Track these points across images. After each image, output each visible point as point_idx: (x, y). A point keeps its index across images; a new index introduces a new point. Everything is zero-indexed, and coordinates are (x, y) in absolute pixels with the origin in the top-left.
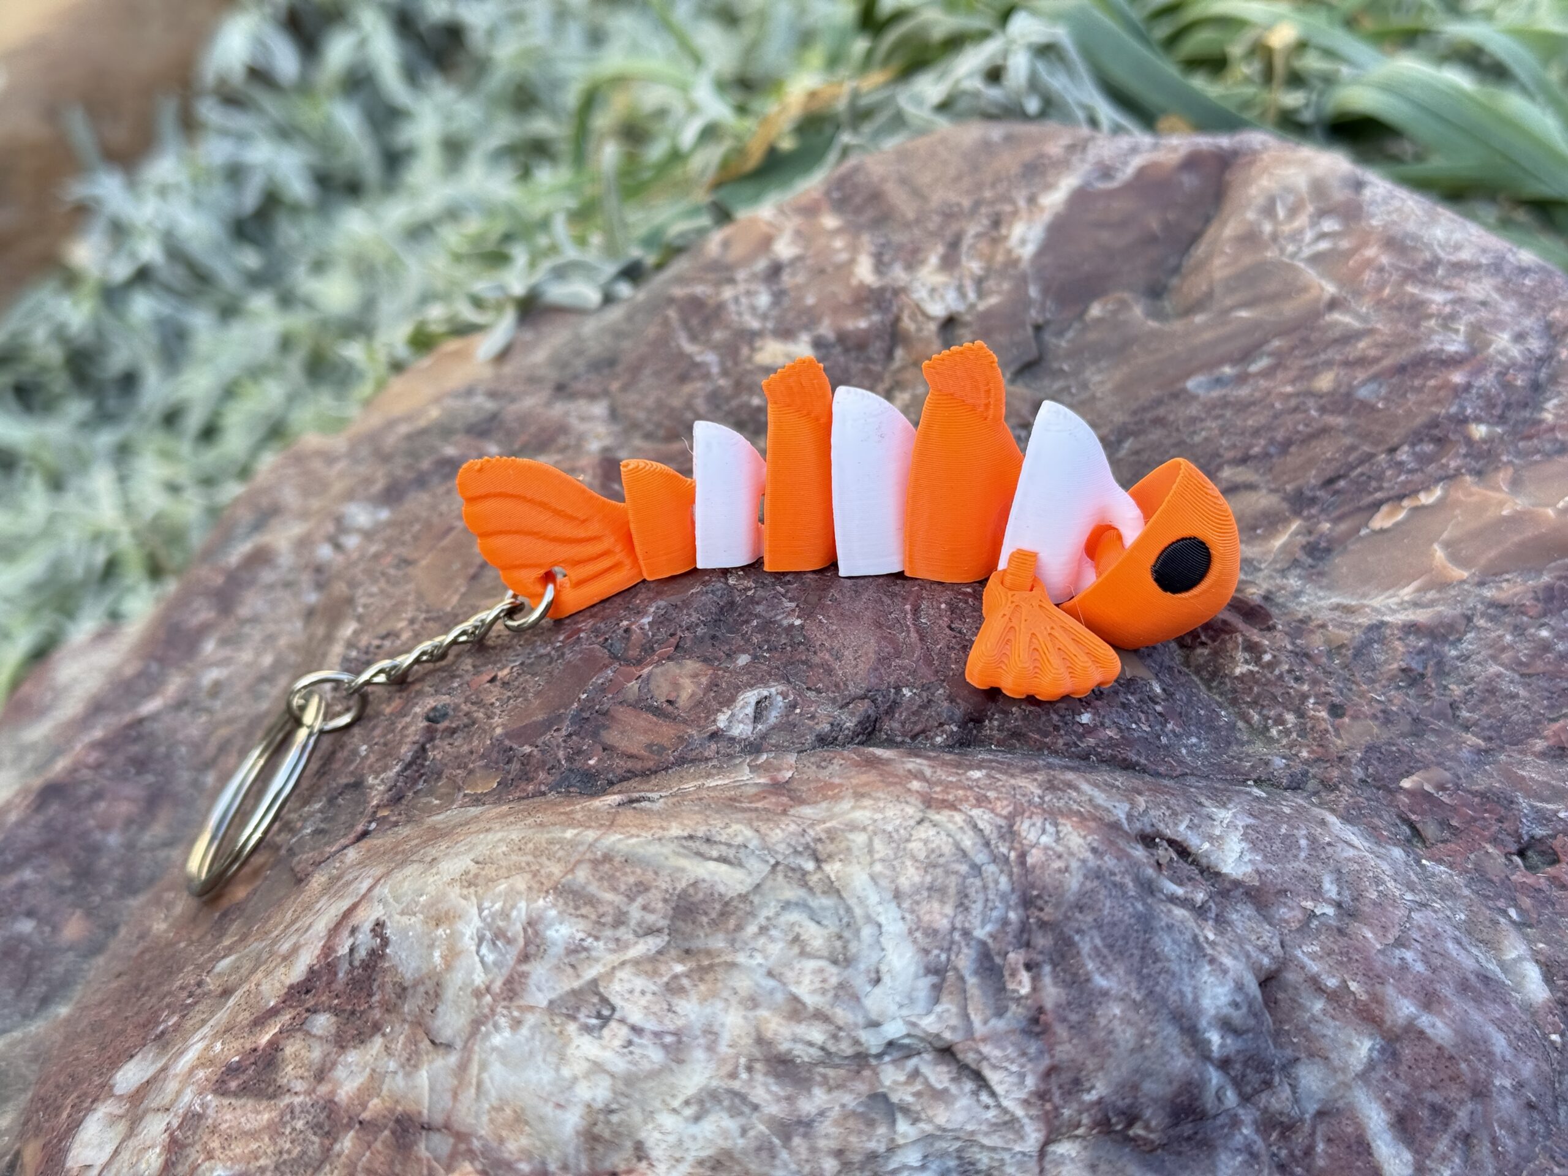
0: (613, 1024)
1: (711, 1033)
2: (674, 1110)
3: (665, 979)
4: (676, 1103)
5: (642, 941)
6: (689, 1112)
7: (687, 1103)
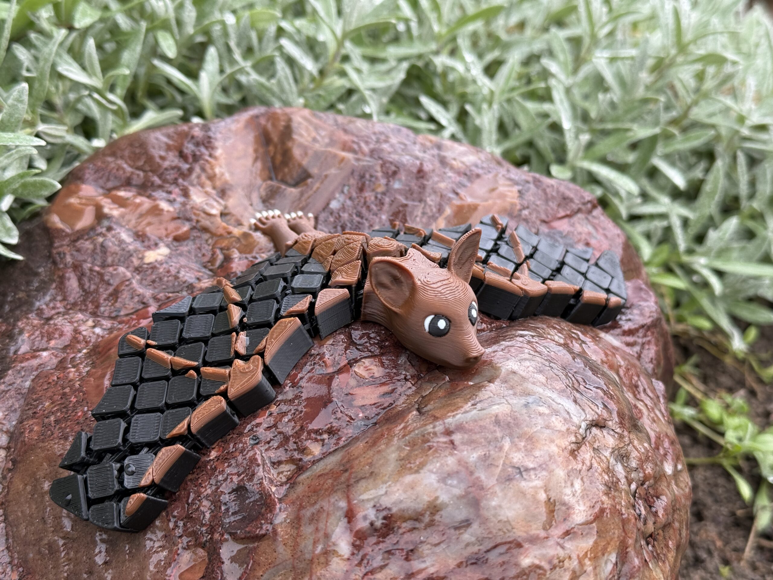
0: (524, 473)
1: (551, 457)
2: (565, 487)
3: (523, 450)
4: (563, 485)
5: (503, 442)
6: (569, 484)
7: (565, 482)
